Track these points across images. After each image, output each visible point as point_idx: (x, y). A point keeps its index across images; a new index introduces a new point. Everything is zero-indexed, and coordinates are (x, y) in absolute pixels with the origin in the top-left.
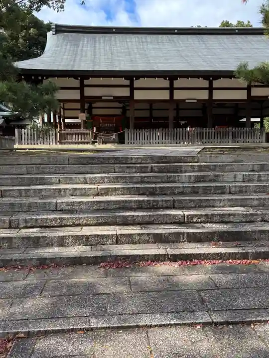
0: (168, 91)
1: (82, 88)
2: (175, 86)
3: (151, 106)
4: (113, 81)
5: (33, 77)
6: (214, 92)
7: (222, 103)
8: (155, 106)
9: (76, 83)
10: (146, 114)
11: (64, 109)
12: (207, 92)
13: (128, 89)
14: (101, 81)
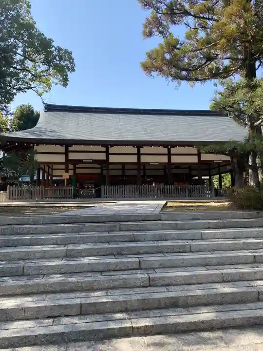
0: (136, 156)
1: (66, 153)
2: (141, 152)
3: (123, 167)
4: (92, 148)
5: (25, 145)
6: (172, 157)
7: (179, 166)
8: (126, 167)
9: (62, 149)
10: (120, 173)
11: (52, 169)
12: (166, 157)
13: (104, 154)
14: (82, 148)
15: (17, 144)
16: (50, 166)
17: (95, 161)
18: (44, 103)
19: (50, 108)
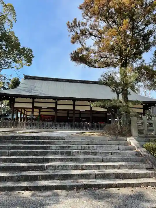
0: (73, 106)
1: (33, 103)
2: (76, 104)
3: (68, 112)
4: (47, 100)
5: (9, 97)
9: (31, 100)
10: (66, 115)
11: (27, 112)
13: (55, 104)
15: (4, 97)
16: (26, 110)
17: (49, 108)
18: (24, 75)
19: (27, 77)
